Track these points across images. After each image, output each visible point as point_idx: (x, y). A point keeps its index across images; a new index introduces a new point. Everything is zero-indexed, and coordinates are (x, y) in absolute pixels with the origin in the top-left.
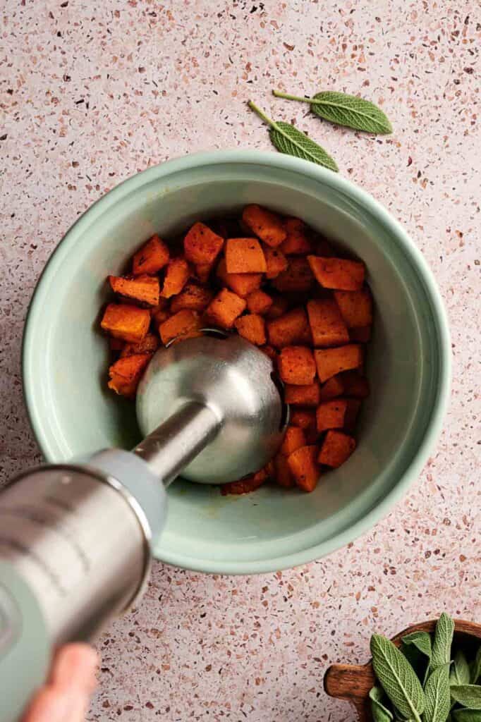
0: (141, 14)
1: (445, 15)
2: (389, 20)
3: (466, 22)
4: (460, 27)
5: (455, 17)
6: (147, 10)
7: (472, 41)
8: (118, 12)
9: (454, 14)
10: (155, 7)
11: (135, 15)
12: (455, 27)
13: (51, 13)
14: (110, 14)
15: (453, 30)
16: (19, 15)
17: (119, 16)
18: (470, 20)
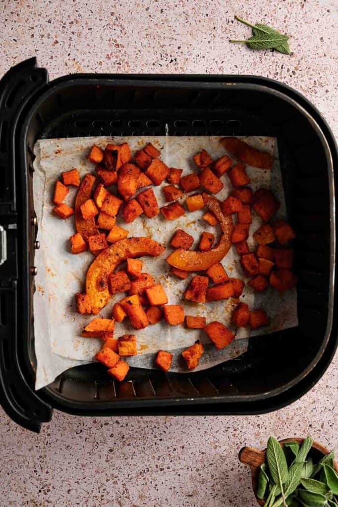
0: (113, 63)
1: (271, 64)
2: (242, 67)
3: (282, 68)
4: (279, 70)
5: (276, 65)
6: (116, 61)
7: (285, 78)
8: (101, 62)
9: (276, 64)
10: (120, 60)
11: (109, 64)
12: (276, 70)
13: (66, 63)
14: (97, 63)
15: (275, 72)
16: (49, 64)
17: (101, 65)
18: (284, 67)
